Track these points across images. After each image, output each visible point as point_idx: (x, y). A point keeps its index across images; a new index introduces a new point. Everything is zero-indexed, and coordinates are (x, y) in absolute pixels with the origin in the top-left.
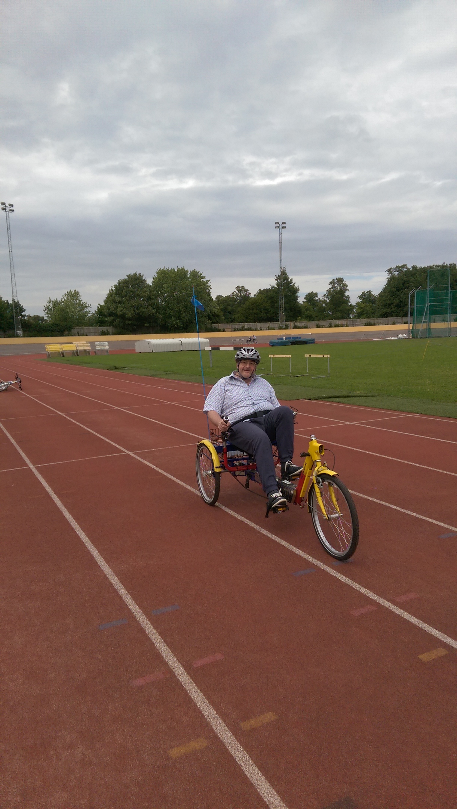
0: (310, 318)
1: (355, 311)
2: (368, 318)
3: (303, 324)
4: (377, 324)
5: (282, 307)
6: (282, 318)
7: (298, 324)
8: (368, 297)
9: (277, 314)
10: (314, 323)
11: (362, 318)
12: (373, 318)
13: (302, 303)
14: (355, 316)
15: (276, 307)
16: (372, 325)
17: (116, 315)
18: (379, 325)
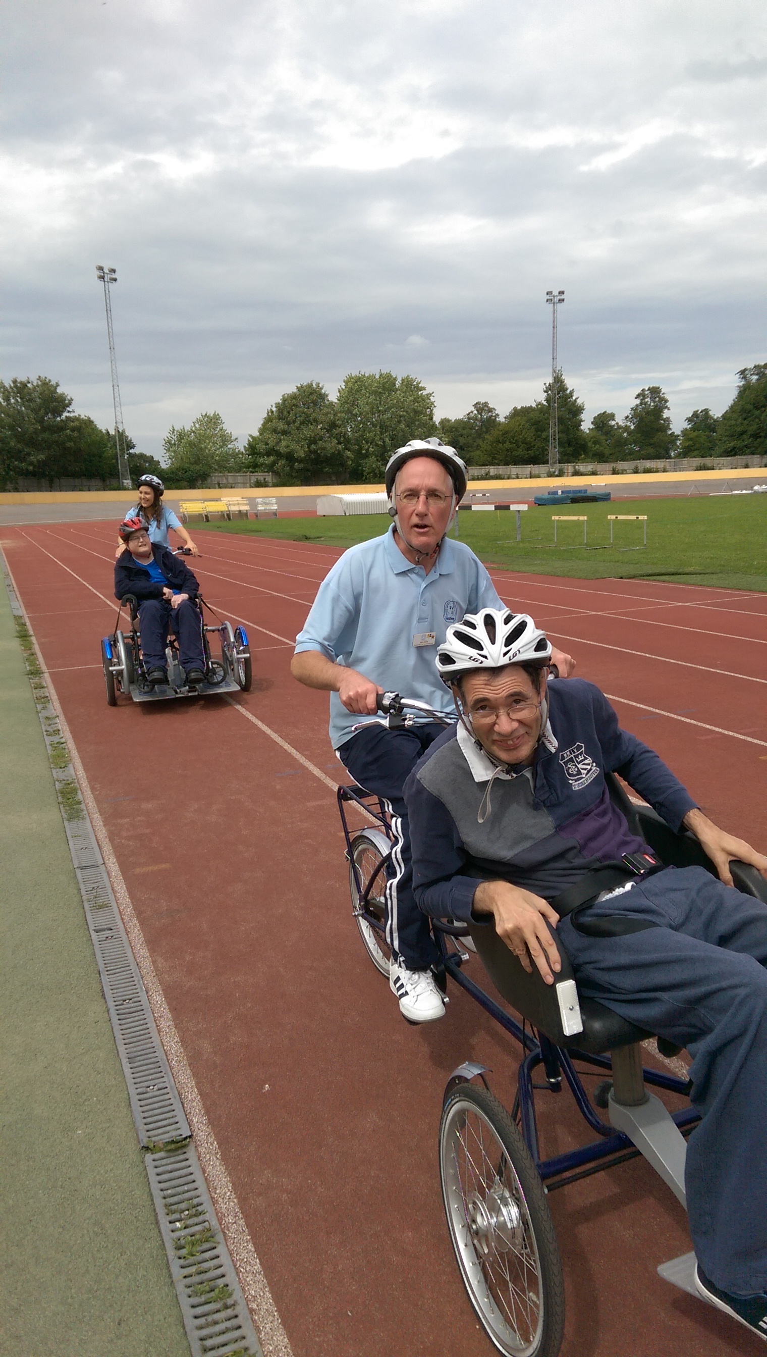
0: (601, 458)
1: (680, 444)
2: (702, 457)
3: (590, 467)
4: (718, 468)
5: (554, 439)
6: (553, 458)
7: (581, 467)
8: (703, 420)
9: (544, 452)
10: (608, 466)
11: (691, 458)
12: (711, 457)
13: (588, 432)
14: (679, 454)
15: (544, 439)
16: (708, 469)
17: (279, 454)
18: (720, 469)
